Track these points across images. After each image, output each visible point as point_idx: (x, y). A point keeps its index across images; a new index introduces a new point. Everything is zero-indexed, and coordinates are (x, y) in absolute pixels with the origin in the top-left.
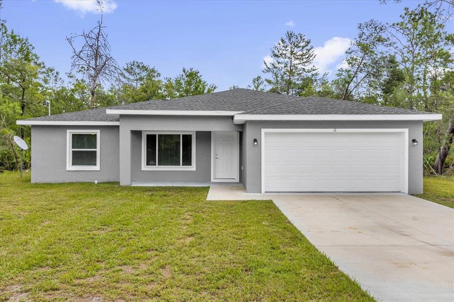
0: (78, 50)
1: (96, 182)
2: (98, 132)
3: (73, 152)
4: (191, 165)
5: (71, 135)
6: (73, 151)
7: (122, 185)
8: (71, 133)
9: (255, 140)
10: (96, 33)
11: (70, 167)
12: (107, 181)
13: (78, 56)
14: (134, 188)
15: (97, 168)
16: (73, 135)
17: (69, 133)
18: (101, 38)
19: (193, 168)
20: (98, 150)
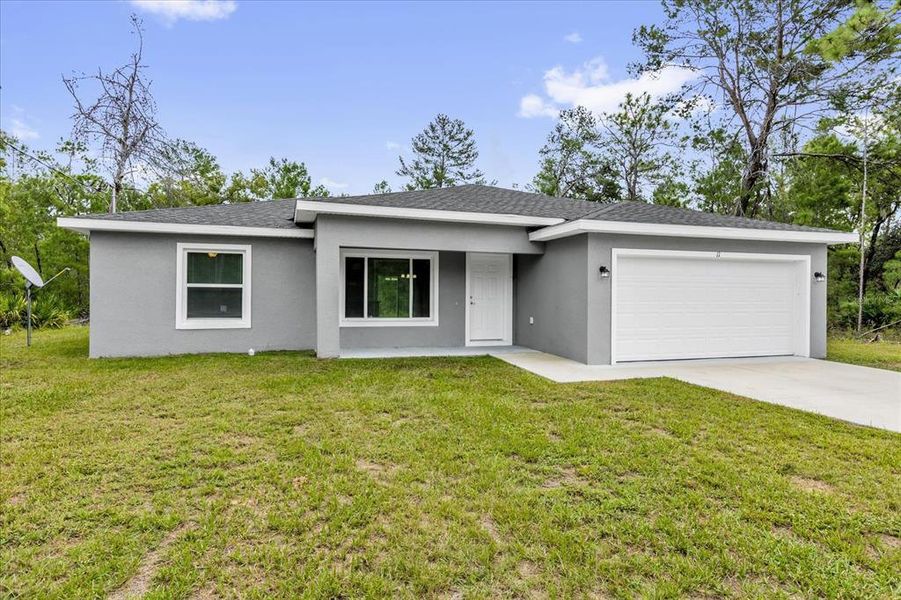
0: (86, 106)
1: (252, 352)
2: (246, 251)
3: (190, 290)
4: (429, 316)
5: (186, 255)
6: (189, 288)
7: (323, 357)
8: (184, 249)
9: (603, 270)
10: (128, 76)
11: (183, 322)
12: (268, 349)
13: (88, 116)
14: (348, 362)
15: (245, 322)
16: (191, 256)
17: (182, 250)
18: (136, 88)
19: (433, 320)
20: (246, 286)
